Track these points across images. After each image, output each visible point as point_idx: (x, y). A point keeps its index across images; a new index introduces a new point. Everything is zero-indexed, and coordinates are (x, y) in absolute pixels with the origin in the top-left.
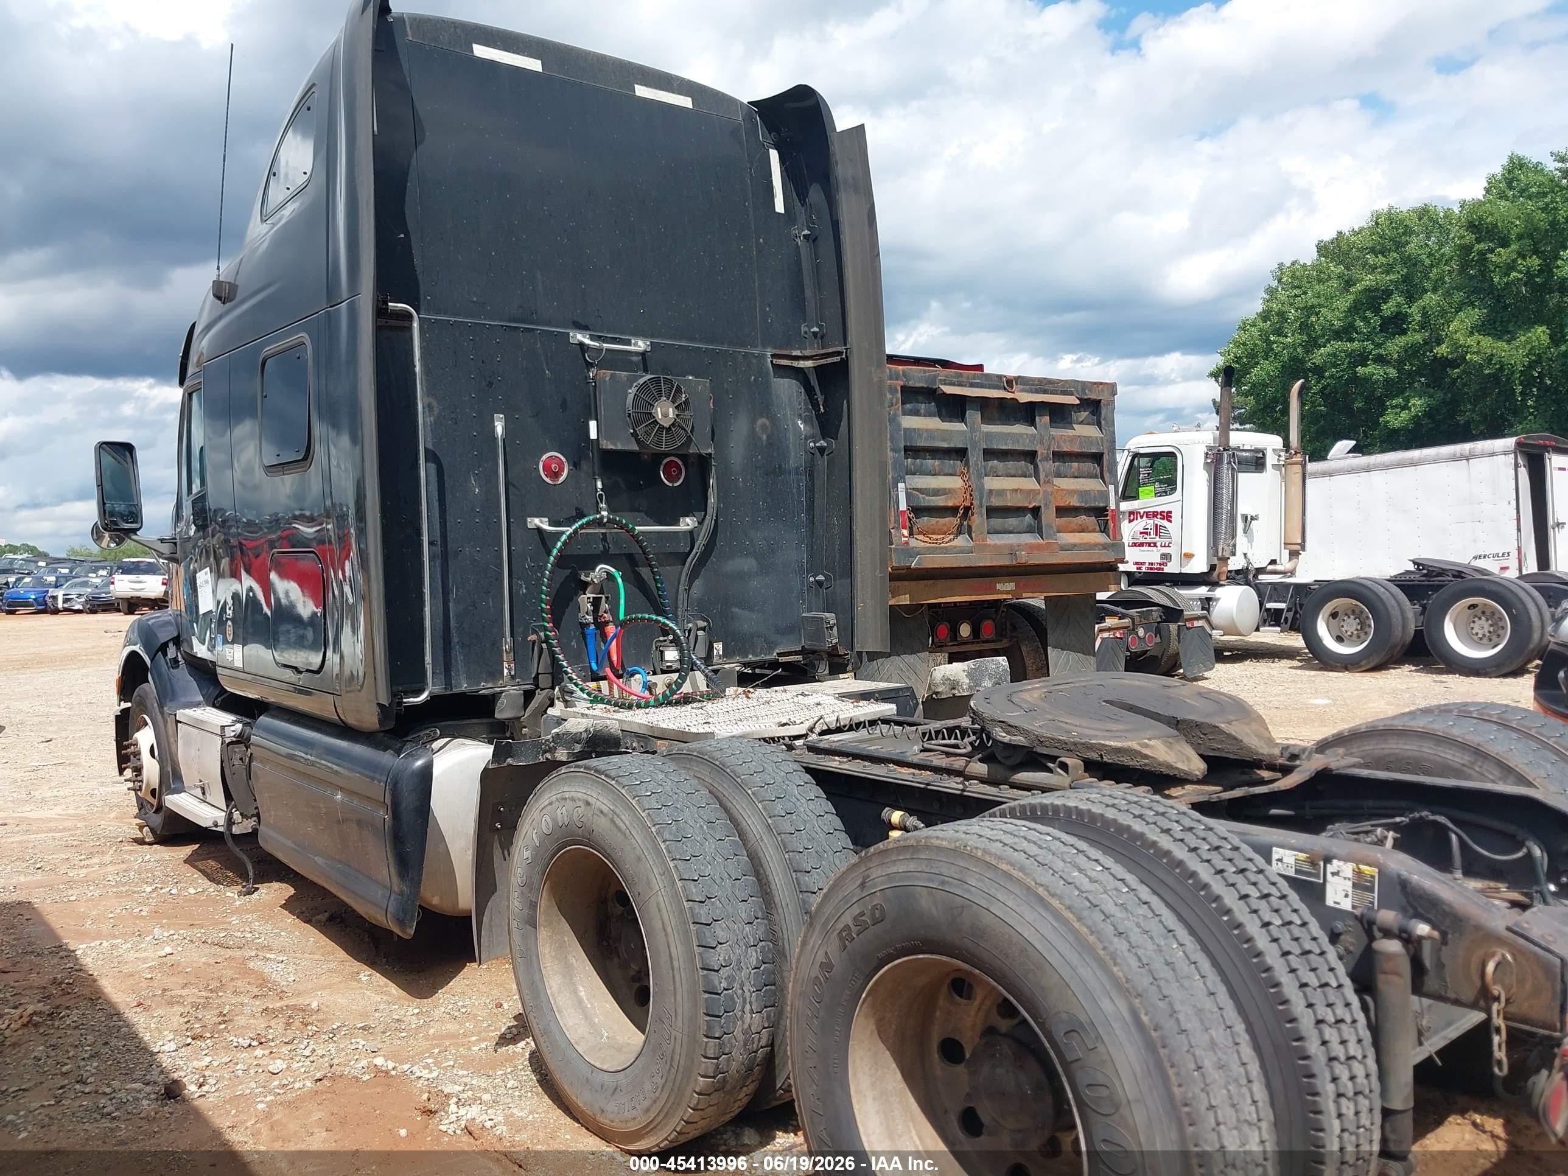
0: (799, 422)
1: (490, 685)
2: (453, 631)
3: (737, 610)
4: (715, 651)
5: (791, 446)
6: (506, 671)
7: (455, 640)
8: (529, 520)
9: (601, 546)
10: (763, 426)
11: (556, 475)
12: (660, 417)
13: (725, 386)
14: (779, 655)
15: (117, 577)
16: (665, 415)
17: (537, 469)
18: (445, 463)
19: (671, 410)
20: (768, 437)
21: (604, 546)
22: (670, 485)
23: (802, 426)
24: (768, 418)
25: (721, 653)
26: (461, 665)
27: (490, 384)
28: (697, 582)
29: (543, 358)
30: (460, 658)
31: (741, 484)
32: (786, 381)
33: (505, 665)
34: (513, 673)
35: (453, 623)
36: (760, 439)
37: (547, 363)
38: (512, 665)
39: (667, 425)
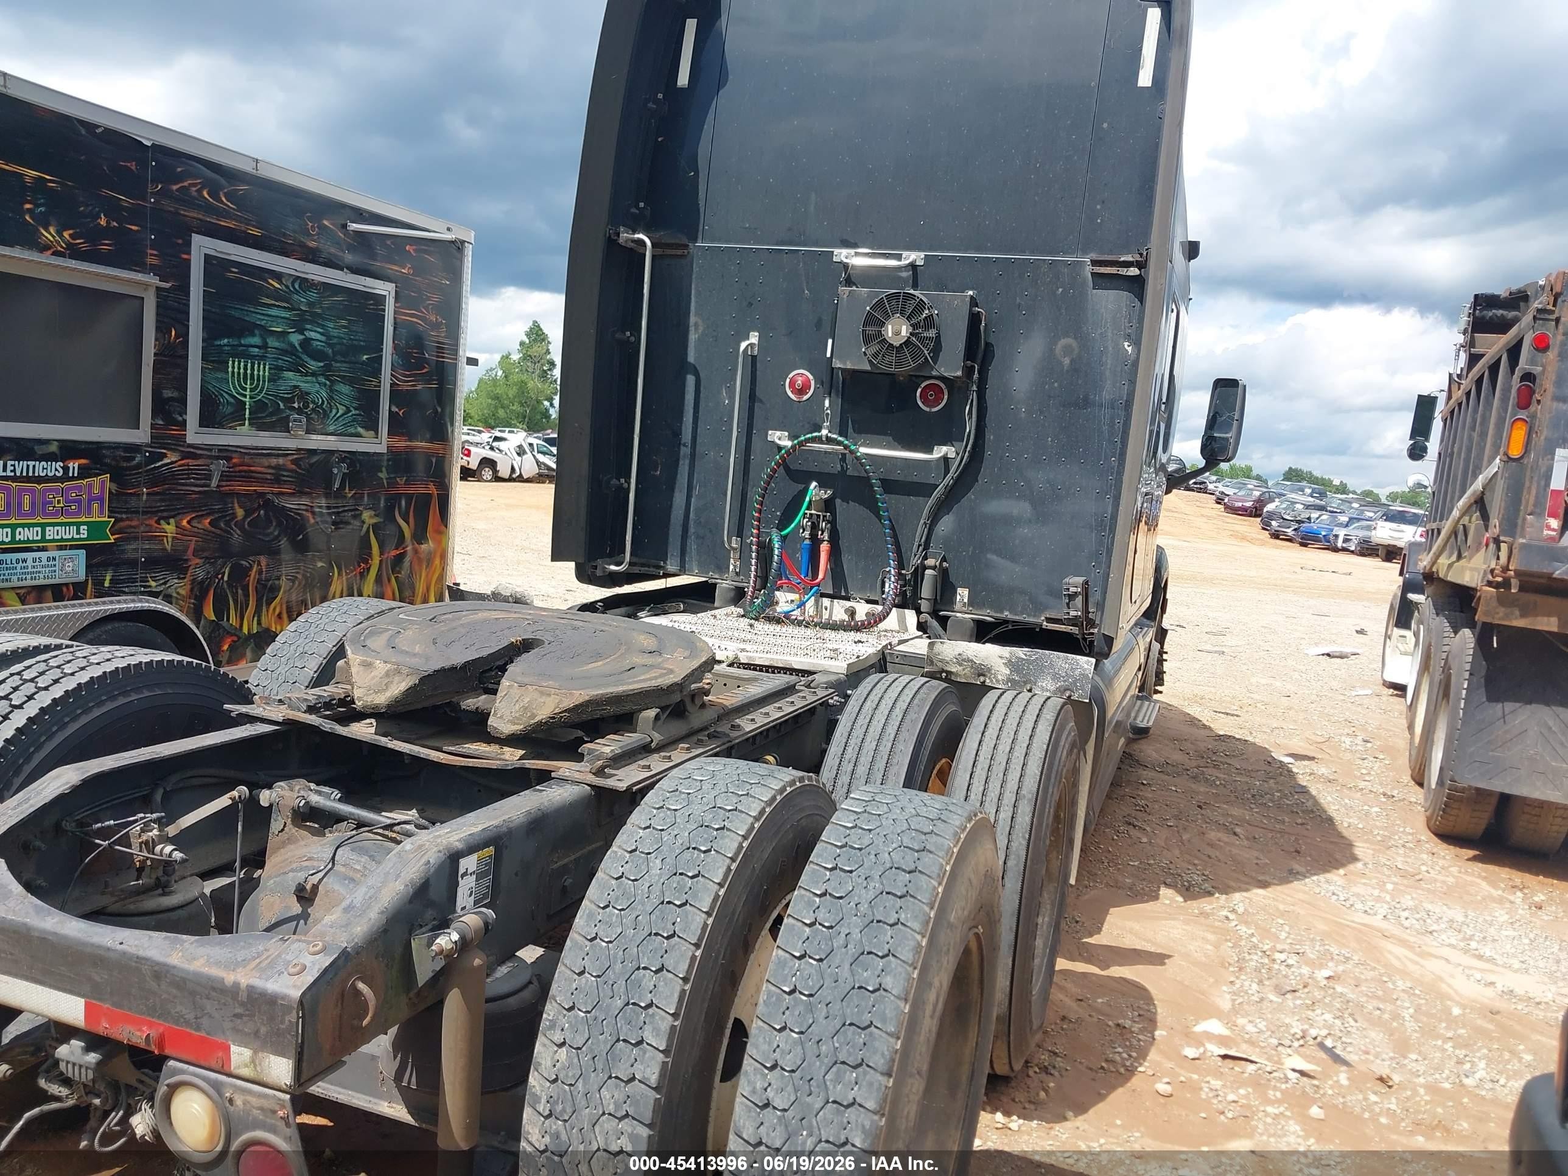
0: (1126, 344)
1: (717, 577)
2: (691, 523)
3: (994, 557)
4: (958, 597)
5: (1108, 373)
6: (731, 567)
7: (692, 530)
8: (770, 432)
9: (839, 466)
10: (1067, 350)
11: (801, 391)
12: (890, 335)
13: (1018, 300)
14: (1049, 620)
15: (1381, 523)
16: (897, 333)
17: (784, 385)
18: (702, 375)
19: (904, 328)
20: (1072, 361)
21: (842, 466)
22: (927, 409)
23: (1129, 349)
24: (1076, 338)
25: (966, 600)
26: (694, 553)
27: (751, 304)
28: (946, 518)
29: (803, 278)
30: (694, 547)
31: (1023, 415)
32: (1112, 294)
33: (732, 561)
34: (738, 570)
35: (692, 515)
36: (1061, 363)
37: (807, 283)
38: (738, 563)
39: (896, 344)
